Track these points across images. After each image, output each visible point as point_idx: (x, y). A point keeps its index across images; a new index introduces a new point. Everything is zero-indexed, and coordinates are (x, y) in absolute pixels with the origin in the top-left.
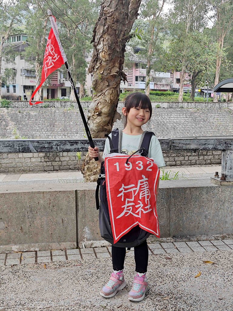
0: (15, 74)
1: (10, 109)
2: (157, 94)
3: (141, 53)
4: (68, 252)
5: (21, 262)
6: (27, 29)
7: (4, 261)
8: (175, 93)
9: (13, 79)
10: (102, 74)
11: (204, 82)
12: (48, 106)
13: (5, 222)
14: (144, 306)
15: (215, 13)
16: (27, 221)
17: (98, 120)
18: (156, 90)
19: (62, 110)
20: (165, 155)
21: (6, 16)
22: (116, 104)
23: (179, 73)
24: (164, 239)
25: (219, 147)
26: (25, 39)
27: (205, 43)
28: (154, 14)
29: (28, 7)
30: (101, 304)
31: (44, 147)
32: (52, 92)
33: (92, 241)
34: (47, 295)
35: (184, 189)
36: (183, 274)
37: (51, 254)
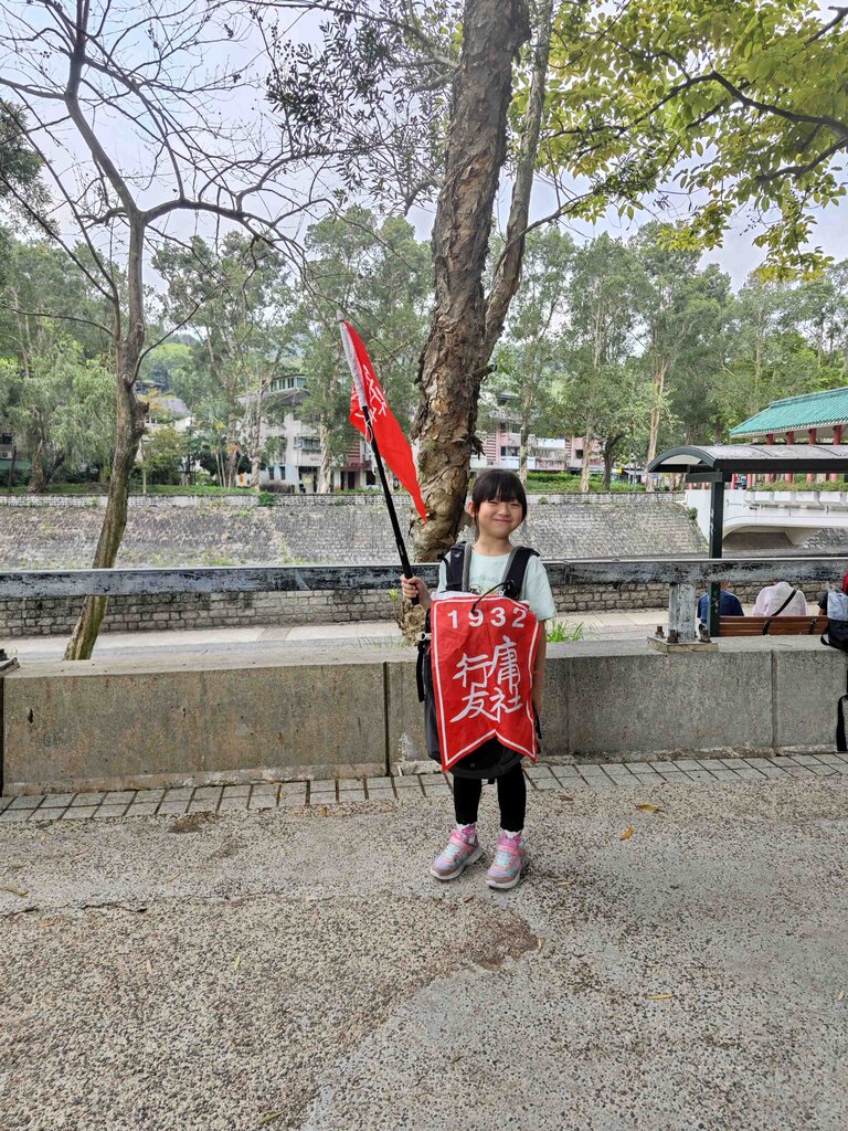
0: (284, 446)
1: (275, 508)
2: (540, 479)
3: (510, 405)
4: (370, 783)
5: (278, 803)
6: (304, 365)
7: (246, 800)
8: (575, 476)
9: (281, 455)
10: (436, 440)
11: (627, 455)
12: (343, 504)
13: (250, 725)
14: (518, 900)
15: (648, 328)
16: (292, 722)
17: (429, 527)
18: (539, 471)
19: (368, 509)
20: (556, 591)
21: (269, 344)
22: (463, 496)
23: (580, 440)
24: (557, 758)
25: (664, 578)
26: (303, 383)
27: (629, 384)
28: (535, 333)
29: (306, 327)
30: (431, 894)
31: (324, 581)
32: (350, 478)
33: (415, 762)
34: (325, 873)
35: (595, 660)
36: (595, 832)
37: (337, 788)
